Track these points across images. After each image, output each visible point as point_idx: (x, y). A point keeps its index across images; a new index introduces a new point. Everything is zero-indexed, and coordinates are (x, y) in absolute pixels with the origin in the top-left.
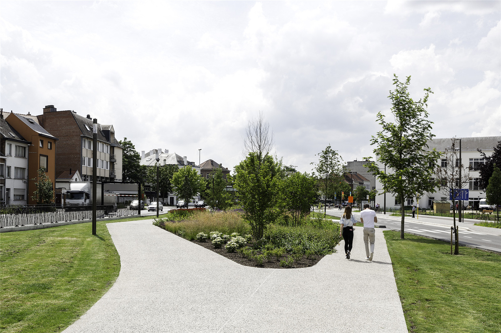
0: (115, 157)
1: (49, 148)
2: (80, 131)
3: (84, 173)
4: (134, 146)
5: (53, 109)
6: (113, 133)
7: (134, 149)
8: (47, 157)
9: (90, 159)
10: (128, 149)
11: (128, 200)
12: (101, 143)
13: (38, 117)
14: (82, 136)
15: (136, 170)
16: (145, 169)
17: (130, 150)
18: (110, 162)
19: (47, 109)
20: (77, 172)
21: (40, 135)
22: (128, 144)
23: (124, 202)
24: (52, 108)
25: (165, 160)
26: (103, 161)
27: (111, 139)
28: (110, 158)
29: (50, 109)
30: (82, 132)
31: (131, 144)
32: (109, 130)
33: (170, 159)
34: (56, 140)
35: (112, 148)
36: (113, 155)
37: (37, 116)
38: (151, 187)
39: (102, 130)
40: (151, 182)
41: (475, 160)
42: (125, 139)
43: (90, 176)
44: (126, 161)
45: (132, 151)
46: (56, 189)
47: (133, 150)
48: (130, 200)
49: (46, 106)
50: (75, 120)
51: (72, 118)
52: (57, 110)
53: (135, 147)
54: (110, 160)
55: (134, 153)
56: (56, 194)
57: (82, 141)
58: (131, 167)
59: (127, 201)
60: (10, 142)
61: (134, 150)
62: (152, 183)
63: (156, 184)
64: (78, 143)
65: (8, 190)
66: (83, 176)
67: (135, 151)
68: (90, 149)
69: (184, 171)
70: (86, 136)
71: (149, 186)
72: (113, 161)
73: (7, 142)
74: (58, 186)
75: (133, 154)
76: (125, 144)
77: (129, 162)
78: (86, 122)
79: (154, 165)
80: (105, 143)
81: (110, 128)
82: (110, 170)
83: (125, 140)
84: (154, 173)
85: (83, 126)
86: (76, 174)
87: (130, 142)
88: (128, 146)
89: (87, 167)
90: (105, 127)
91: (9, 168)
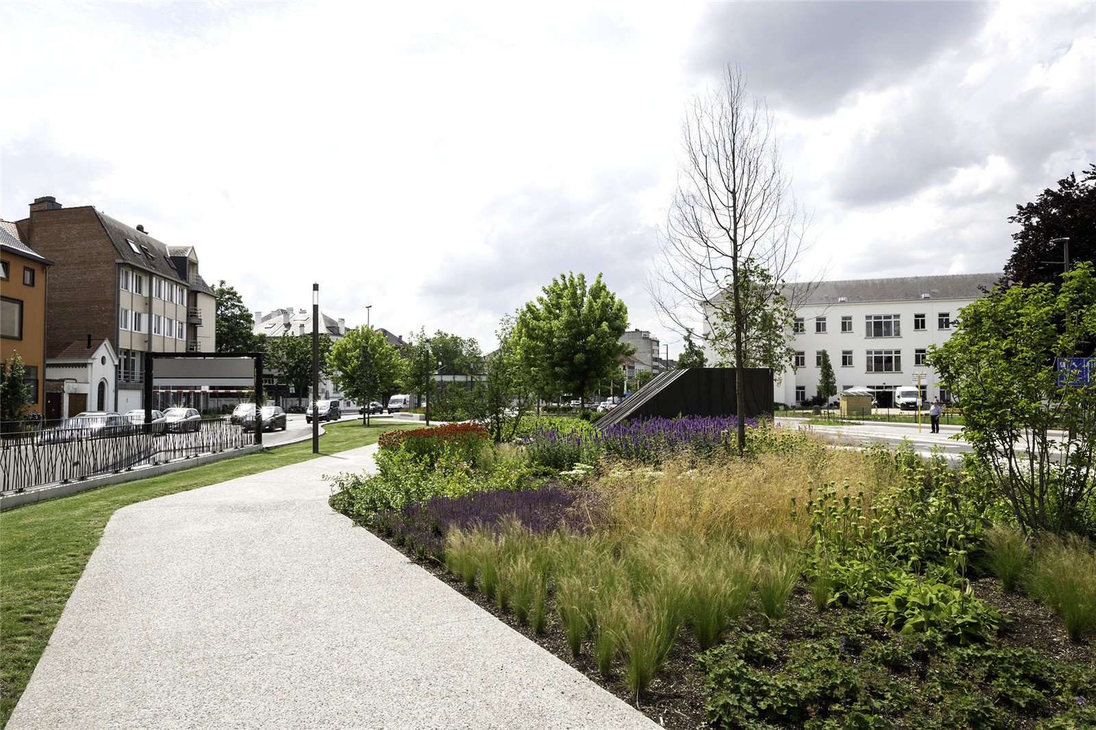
0: (199, 315)
1: (28, 281)
2: (115, 252)
3: (124, 344)
4: (241, 297)
5: (53, 205)
6: (195, 265)
7: (241, 302)
8: (21, 303)
9: (139, 315)
10: (227, 303)
11: (228, 404)
12: (166, 283)
13: (18, 224)
14: (119, 264)
15: (245, 345)
16: (264, 342)
17: (233, 305)
18: (187, 323)
19: (38, 206)
20: (107, 342)
21: (4, 249)
22: (228, 293)
23: (219, 408)
24: (49, 203)
25: (302, 326)
26: (171, 321)
27: (191, 276)
28: (188, 316)
29: (46, 205)
30: (119, 252)
31: (235, 294)
32: (186, 256)
34: (48, 265)
35: (193, 295)
36: (196, 309)
37: (16, 223)
38: (276, 377)
39: (169, 256)
40: (276, 367)
41: (876, 318)
42: (223, 283)
43: (141, 352)
44: (224, 326)
45: (237, 306)
46: (47, 380)
47: (239, 304)
48: (232, 403)
49: (36, 200)
50: (103, 227)
51: (97, 223)
52: (63, 207)
53: (242, 299)
54: (187, 319)
55: (240, 310)
56: (47, 393)
57: (119, 274)
58: (235, 338)
59: (226, 406)
61: (242, 304)
62: (277, 370)
63: (286, 370)
64: (110, 279)
66: (123, 353)
67: (243, 307)
68: (140, 292)
69: (356, 337)
70: (130, 262)
71: (272, 376)
72: (194, 321)
74: (52, 374)
75: (239, 312)
76: (222, 292)
77: (231, 329)
78: (132, 235)
79: (281, 334)
80: (177, 283)
81: (189, 252)
82: (187, 341)
83: (221, 286)
84: (281, 349)
85: (124, 242)
86: (102, 346)
87: (232, 288)
88: (227, 296)
89: (131, 332)
90: (177, 252)
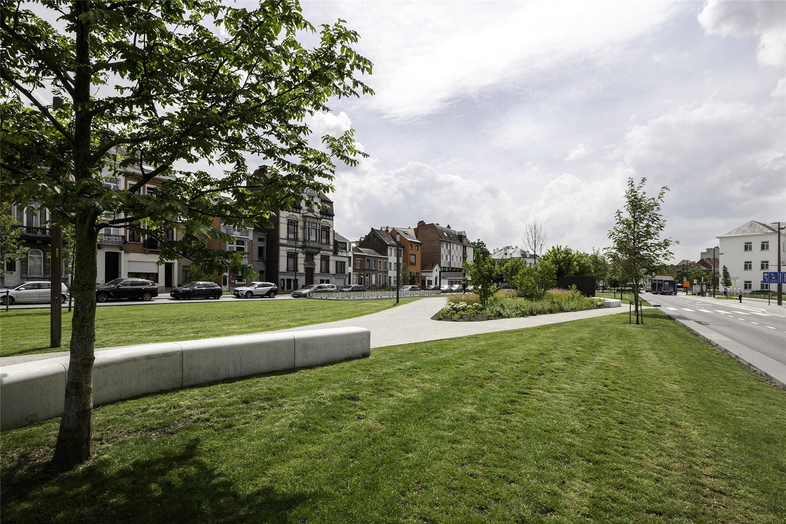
0: (467, 254)
1: (416, 249)
3: (442, 265)
5: (423, 223)
6: (465, 236)
8: (415, 255)
9: (447, 255)
12: (456, 244)
14: (441, 240)
18: (463, 257)
19: (419, 224)
20: (437, 264)
21: (410, 241)
25: (511, 254)
26: (457, 257)
27: (464, 240)
28: (463, 254)
29: (421, 224)
30: (440, 237)
32: (463, 234)
33: (516, 253)
34: (422, 244)
35: (465, 247)
36: (466, 252)
37: (413, 229)
39: (457, 235)
42: (478, 240)
43: (448, 267)
46: (422, 276)
49: (419, 222)
50: (436, 229)
51: (434, 228)
52: (426, 224)
56: (422, 280)
57: (441, 244)
60: (391, 247)
64: (438, 245)
65: (390, 277)
66: (442, 268)
68: (447, 248)
70: (444, 240)
72: (465, 256)
73: (389, 247)
74: (423, 274)
76: (479, 243)
78: (445, 230)
80: (459, 244)
81: (464, 232)
82: (463, 263)
85: (442, 233)
86: (436, 266)
87: (483, 242)
89: (445, 261)
90: (460, 233)
91: (390, 263)
